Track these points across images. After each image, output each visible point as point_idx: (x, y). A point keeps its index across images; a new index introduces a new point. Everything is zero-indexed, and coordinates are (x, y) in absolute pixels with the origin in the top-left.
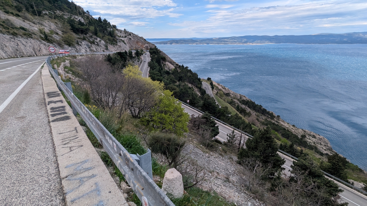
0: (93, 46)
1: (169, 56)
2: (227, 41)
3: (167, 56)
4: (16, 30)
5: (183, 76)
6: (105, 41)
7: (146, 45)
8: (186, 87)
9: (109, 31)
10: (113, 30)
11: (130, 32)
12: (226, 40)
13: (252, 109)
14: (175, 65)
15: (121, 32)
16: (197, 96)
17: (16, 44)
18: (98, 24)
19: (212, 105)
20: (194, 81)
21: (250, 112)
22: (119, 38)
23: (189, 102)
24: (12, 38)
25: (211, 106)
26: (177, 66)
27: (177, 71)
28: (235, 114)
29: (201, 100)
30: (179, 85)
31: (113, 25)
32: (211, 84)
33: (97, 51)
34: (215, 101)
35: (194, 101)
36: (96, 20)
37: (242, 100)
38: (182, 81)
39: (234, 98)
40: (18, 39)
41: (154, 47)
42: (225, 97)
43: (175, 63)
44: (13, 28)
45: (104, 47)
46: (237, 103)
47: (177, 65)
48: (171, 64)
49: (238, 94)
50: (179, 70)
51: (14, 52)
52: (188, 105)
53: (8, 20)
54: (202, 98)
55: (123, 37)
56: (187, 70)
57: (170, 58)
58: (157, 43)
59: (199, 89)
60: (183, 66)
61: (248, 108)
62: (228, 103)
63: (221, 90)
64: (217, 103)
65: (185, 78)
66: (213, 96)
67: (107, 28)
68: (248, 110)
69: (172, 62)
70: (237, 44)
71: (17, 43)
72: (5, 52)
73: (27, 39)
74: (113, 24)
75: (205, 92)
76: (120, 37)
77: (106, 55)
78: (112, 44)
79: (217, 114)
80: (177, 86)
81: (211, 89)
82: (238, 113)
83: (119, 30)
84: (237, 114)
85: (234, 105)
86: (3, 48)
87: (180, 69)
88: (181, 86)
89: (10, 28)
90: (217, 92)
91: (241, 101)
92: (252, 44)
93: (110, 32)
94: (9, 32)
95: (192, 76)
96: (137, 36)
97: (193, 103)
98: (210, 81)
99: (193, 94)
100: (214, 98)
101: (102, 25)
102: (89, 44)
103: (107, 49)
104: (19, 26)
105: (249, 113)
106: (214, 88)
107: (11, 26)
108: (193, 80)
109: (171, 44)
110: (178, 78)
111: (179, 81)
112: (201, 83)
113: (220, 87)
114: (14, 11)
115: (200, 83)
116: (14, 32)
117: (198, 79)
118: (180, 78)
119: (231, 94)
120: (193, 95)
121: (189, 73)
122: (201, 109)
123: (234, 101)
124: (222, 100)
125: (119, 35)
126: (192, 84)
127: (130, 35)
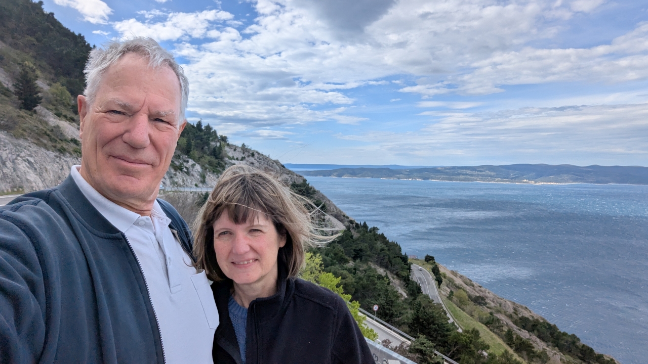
0: (179, 174)
1: (333, 203)
2: (472, 175)
3: (329, 201)
4: (65, 143)
5: (363, 247)
6: (202, 166)
7: (285, 176)
8: (372, 274)
9: (212, 148)
10: (220, 145)
11: (254, 151)
12: (468, 172)
13: (550, 343)
14: (347, 223)
15: (235, 150)
16: (398, 297)
17: (61, 168)
18: (194, 134)
19: (436, 322)
20: (391, 262)
21: (544, 352)
22: (230, 161)
23: (377, 311)
24: (56, 157)
25: (434, 325)
26: (351, 225)
27: (352, 237)
28: (501, 353)
29: (408, 307)
30: (355, 269)
31: (221, 136)
32: (435, 271)
33: (184, 186)
34: (445, 313)
35: (390, 310)
36: (193, 126)
37: (521, 319)
38: (361, 260)
39: (499, 311)
40: (65, 159)
41: (302, 181)
42: (471, 306)
43: (347, 218)
44: (62, 140)
45: (199, 177)
46: (507, 325)
47: (351, 222)
48: (338, 219)
49: (508, 302)
50: (356, 235)
51: (55, 180)
52: (375, 317)
53: (58, 127)
54: (410, 304)
55: (237, 159)
56: (375, 235)
57: (335, 207)
58: (309, 173)
59: (405, 280)
60: (365, 226)
61: (538, 340)
62: (483, 323)
63: (461, 288)
64: (451, 321)
65: (368, 253)
66: (441, 302)
67: (209, 140)
68: (539, 346)
69: (340, 216)
70: (497, 181)
71: (62, 166)
72: (43, 179)
73: (77, 159)
74: (221, 134)
75: (419, 289)
76: (233, 158)
77: (202, 194)
78: (214, 172)
79: (451, 346)
80: (349, 270)
81: (434, 283)
82: (511, 351)
83: (232, 145)
84: (506, 352)
85: (497, 328)
86: (42, 173)
87: (358, 232)
88: (359, 270)
89: (58, 140)
90: (452, 292)
91: (516, 320)
92: (536, 182)
93: (214, 149)
94: (55, 147)
95: (387, 248)
96: (266, 159)
97: (386, 315)
98: (432, 264)
99: (387, 290)
100: (443, 306)
101: (202, 135)
102: (173, 171)
103: (203, 182)
104: (70, 137)
105: (542, 353)
106: (443, 282)
107: (60, 138)
108: (389, 258)
109: (340, 176)
110: (351, 252)
111: (355, 259)
112: (410, 267)
113: (458, 281)
114: (69, 113)
115: (407, 267)
116: (62, 146)
117: (401, 258)
118: (358, 254)
119: (487, 301)
120: (388, 295)
121: (379, 243)
122: (407, 329)
123: (498, 320)
124: (465, 313)
125: (230, 155)
126: (386, 267)
127: (253, 155)
